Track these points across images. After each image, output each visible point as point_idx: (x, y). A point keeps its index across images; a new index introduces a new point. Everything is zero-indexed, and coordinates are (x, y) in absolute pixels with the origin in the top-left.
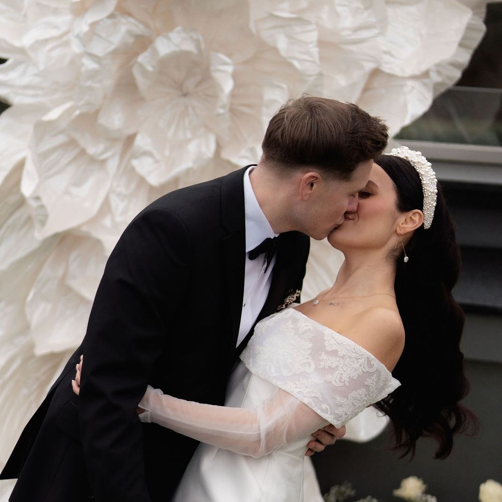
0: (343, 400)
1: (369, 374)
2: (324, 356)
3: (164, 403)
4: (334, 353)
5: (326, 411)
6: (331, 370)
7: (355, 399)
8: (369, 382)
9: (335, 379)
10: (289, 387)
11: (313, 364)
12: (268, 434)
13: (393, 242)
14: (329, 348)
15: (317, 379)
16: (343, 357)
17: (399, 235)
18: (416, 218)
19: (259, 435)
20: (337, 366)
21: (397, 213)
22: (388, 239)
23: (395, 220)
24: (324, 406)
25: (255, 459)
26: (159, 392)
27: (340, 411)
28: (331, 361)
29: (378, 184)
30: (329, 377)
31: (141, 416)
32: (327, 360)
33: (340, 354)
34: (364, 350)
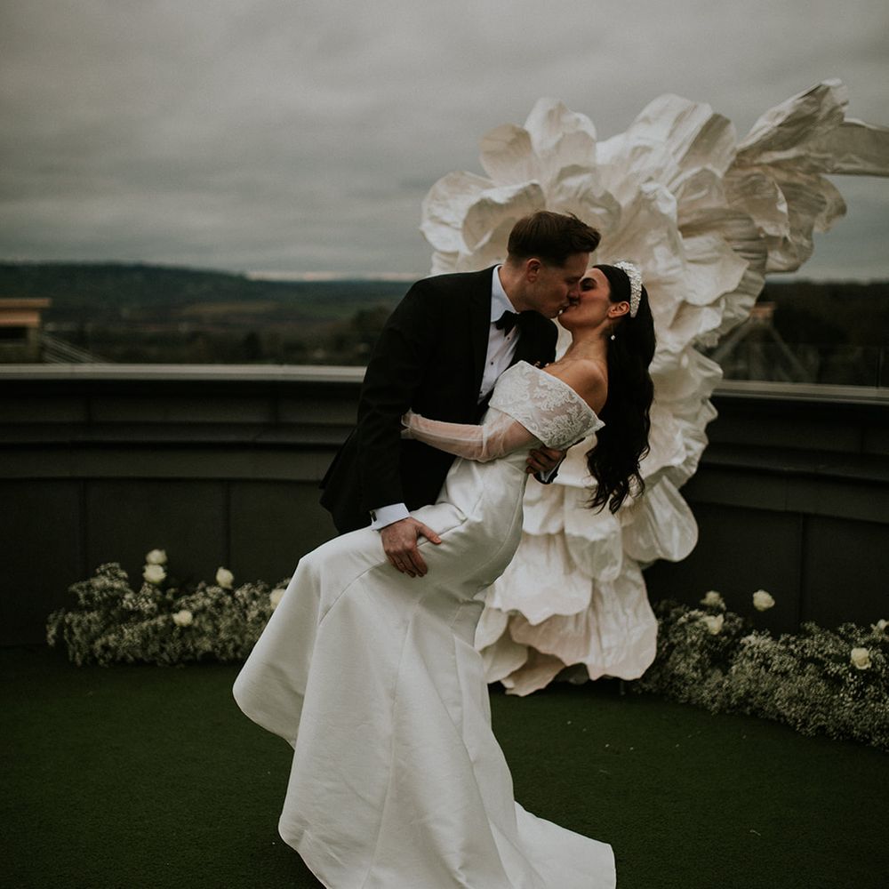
0: (549, 422)
1: (571, 405)
2: (538, 389)
3: (420, 422)
4: (545, 387)
5: (534, 428)
6: (541, 399)
7: (559, 422)
8: (570, 410)
9: (543, 406)
10: (510, 411)
11: (528, 394)
12: (489, 442)
13: (606, 323)
14: (541, 384)
15: (530, 405)
16: (551, 390)
17: (610, 319)
18: (624, 308)
19: (482, 442)
20: (546, 397)
21: (609, 303)
22: (602, 321)
23: (608, 307)
24: (533, 425)
25: (483, 464)
26: (419, 416)
27: (546, 430)
28: (542, 393)
29: (597, 281)
30: (539, 404)
31: (403, 432)
32: (539, 392)
33: (549, 388)
34: (567, 386)
